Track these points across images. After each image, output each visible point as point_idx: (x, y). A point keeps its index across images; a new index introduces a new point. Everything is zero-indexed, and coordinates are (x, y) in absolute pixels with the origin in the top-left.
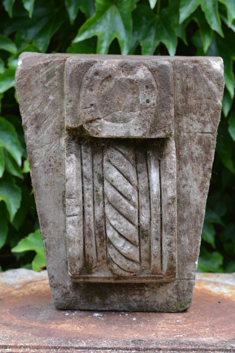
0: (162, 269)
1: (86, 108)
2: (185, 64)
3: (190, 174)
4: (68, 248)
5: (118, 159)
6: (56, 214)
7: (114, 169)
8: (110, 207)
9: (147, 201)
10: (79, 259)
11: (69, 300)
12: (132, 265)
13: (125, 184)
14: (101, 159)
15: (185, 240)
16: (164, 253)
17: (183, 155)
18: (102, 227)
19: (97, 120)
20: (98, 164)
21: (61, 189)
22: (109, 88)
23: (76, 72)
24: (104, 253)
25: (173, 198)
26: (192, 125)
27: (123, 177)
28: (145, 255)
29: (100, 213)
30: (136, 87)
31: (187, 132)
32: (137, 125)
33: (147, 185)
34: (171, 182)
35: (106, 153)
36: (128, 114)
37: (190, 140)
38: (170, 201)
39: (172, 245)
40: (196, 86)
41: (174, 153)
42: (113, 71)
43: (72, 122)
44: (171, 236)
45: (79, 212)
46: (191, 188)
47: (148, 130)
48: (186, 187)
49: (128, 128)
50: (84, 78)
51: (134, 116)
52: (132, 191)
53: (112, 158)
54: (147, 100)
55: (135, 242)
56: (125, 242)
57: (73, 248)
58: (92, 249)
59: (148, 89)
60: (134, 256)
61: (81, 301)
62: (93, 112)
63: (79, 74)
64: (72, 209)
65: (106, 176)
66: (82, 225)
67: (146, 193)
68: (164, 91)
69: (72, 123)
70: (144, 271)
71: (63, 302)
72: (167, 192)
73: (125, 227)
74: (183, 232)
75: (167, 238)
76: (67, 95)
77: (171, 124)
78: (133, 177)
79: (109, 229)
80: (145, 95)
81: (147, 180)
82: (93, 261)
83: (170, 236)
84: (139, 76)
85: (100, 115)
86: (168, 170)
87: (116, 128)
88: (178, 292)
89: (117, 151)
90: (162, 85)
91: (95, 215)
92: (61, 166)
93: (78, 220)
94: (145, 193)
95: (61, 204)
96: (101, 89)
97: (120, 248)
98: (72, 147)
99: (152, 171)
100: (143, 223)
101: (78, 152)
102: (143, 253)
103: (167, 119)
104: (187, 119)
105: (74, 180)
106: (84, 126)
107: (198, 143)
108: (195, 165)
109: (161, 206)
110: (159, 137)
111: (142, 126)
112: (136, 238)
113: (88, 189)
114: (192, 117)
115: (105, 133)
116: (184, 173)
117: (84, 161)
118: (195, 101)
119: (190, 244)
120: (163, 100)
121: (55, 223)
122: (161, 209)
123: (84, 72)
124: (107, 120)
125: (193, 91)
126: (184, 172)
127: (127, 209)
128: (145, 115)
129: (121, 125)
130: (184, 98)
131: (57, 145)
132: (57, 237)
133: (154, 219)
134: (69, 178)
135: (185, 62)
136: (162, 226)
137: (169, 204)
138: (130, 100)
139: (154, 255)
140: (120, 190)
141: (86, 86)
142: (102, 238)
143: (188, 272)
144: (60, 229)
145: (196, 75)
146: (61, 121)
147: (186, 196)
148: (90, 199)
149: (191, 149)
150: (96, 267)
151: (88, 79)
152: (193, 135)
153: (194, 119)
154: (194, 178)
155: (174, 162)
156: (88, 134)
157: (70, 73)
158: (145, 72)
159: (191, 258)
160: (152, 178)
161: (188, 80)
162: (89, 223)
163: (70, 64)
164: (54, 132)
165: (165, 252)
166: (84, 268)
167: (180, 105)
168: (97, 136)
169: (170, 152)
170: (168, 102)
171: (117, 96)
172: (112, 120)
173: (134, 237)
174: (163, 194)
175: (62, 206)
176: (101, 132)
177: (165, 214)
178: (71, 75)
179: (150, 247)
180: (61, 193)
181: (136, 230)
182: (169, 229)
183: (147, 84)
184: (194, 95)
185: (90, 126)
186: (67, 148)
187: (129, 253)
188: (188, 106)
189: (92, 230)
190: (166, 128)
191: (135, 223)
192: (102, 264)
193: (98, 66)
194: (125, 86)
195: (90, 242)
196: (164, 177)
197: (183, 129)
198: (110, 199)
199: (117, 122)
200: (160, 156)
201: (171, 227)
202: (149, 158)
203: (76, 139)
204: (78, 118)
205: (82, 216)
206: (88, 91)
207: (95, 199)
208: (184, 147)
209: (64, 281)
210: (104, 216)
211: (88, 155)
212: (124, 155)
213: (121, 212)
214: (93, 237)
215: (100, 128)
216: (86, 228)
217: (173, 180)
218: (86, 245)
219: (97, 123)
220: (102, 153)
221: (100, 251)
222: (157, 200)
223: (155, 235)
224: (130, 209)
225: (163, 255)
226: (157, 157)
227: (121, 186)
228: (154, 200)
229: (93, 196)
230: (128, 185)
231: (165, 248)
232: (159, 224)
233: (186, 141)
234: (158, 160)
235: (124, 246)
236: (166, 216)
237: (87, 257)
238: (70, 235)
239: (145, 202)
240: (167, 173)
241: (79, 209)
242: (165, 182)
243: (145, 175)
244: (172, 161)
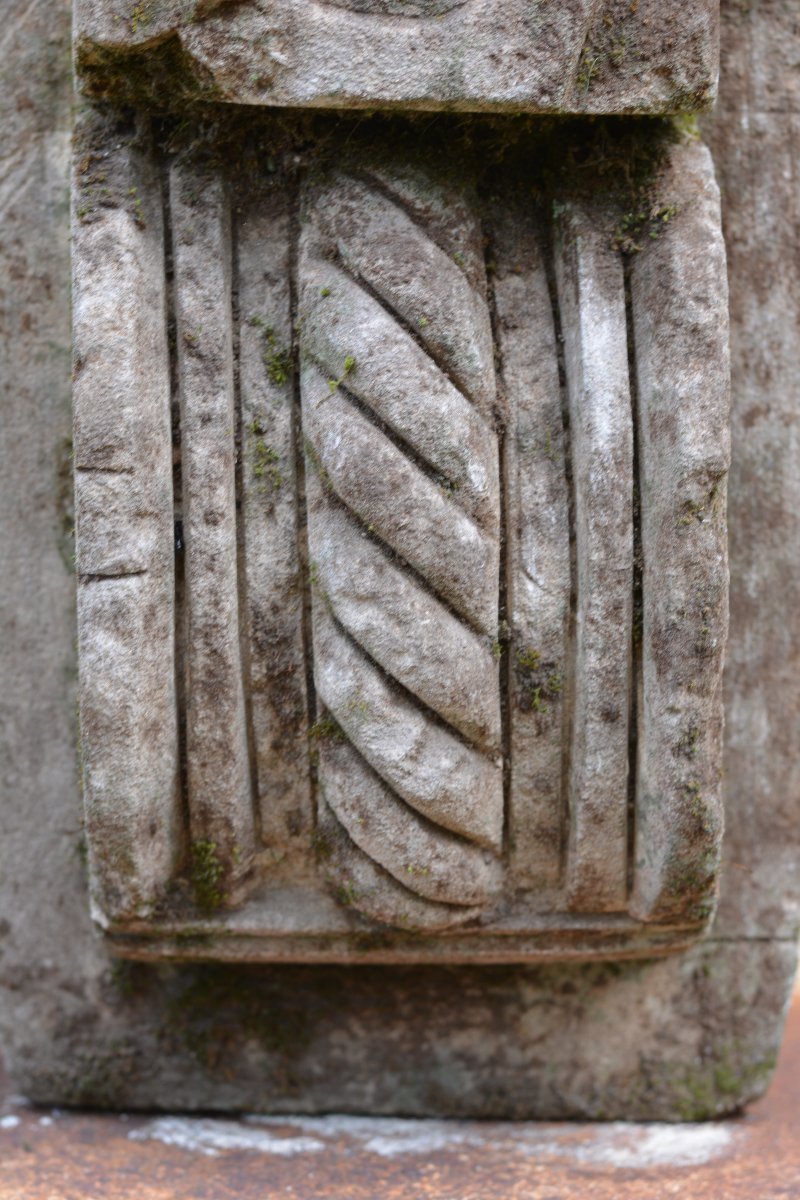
0: (630, 885)
3: (786, 347)
4: (89, 766)
5: (384, 240)
6: (22, 571)
7: (364, 300)
8: (339, 521)
9: (554, 493)
10: (153, 830)
11: (93, 1059)
12: (462, 866)
13: (426, 387)
14: (284, 248)
15: (749, 723)
16: (647, 797)
17: (751, 241)
18: (285, 641)
20: (266, 276)
21: (47, 430)
24: (299, 797)
25: (709, 473)
27: (414, 344)
28: (538, 808)
29: (278, 562)
31: (775, 105)
32: (503, 28)
33: (557, 399)
34: (698, 378)
35: (313, 207)
37: (790, 151)
38: (694, 492)
39: (697, 747)
41: (712, 216)
43: (112, 11)
44: (695, 697)
45: (155, 556)
46: (787, 425)
47: (572, 65)
48: (761, 425)
49: (454, 51)
52: (467, 429)
53: (348, 236)
55: (483, 731)
56: (424, 733)
57: (114, 768)
58: (226, 772)
60: (472, 815)
61: (162, 1061)
64: (112, 535)
65: (314, 344)
66: (172, 630)
67: (546, 445)
69: (114, 21)
70: (528, 897)
71: (63, 1067)
72: (674, 438)
73: (426, 644)
74: (738, 674)
75: (673, 710)
77: (703, 32)
78: (474, 349)
79: (331, 656)
81: (554, 367)
82: (231, 843)
83: (689, 699)
86: (682, 307)
87: (378, 51)
88: (705, 1012)
89: (379, 198)
91: (249, 570)
92: (50, 298)
93: (145, 601)
94: (542, 445)
95: (48, 516)
97: (397, 767)
98: (111, 171)
99: (587, 313)
100: (529, 623)
101: (147, 203)
102: (527, 799)
104: (772, 32)
105: (126, 363)
106: (183, 37)
109: (637, 521)
110: (632, 109)
111: (534, 36)
112: (487, 708)
113: (206, 420)
115: (315, 80)
116: (755, 345)
117: (183, 256)
119: (778, 744)
121: (12, 624)
122: (637, 540)
126: (751, 336)
127: (439, 534)
129: (410, 31)
131: (29, 173)
132: (25, 705)
133: (596, 599)
134: (96, 351)
136: (640, 640)
137: (688, 506)
139: (589, 807)
140: (400, 424)
142: (288, 709)
143: (763, 902)
144: (45, 655)
146: (54, 36)
147: (760, 472)
148: (219, 480)
149: (794, 207)
150: (249, 875)
155: (717, 260)
156: (206, 89)
159: (783, 823)
160: (586, 355)
162: (210, 622)
164: (11, 101)
165: (653, 793)
166: (181, 880)
168: (264, 100)
169: (688, 204)
173: (477, 702)
174: (647, 451)
175: (55, 528)
176: (289, 70)
179: (566, 762)
180: (48, 451)
181: (490, 660)
182: (684, 658)
185: (220, 39)
186: (85, 179)
187: (446, 798)
189: (230, 661)
190: (678, 58)
191: (482, 618)
192: (286, 857)
195: (218, 734)
196: (655, 350)
197: (749, 91)
198: (336, 475)
199: (386, 13)
200: (631, 227)
201: (699, 643)
202: (567, 242)
203: (139, 129)
205: (170, 577)
207: (246, 481)
208: (752, 194)
209: (67, 949)
210: (301, 581)
211: (209, 220)
212: (420, 219)
213: (401, 557)
214: (235, 703)
215: (282, 51)
216: (195, 650)
217: (709, 366)
218: (194, 749)
219: (261, 20)
220: (291, 213)
221: (272, 787)
222: (615, 486)
223: (597, 689)
224: (455, 537)
225: (642, 805)
226: (614, 233)
227: (407, 400)
228: (595, 487)
229: (234, 461)
230: (447, 393)
231: (656, 766)
232: (622, 629)
233: (764, 157)
234: (620, 249)
235: (420, 758)
236: (670, 582)
237: (197, 817)
238: (101, 690)
239: (544, 499)
240: (677, 324)
241: (154, 536)
242: (666, 380)
243: (543, 341)
244: (706, 256)
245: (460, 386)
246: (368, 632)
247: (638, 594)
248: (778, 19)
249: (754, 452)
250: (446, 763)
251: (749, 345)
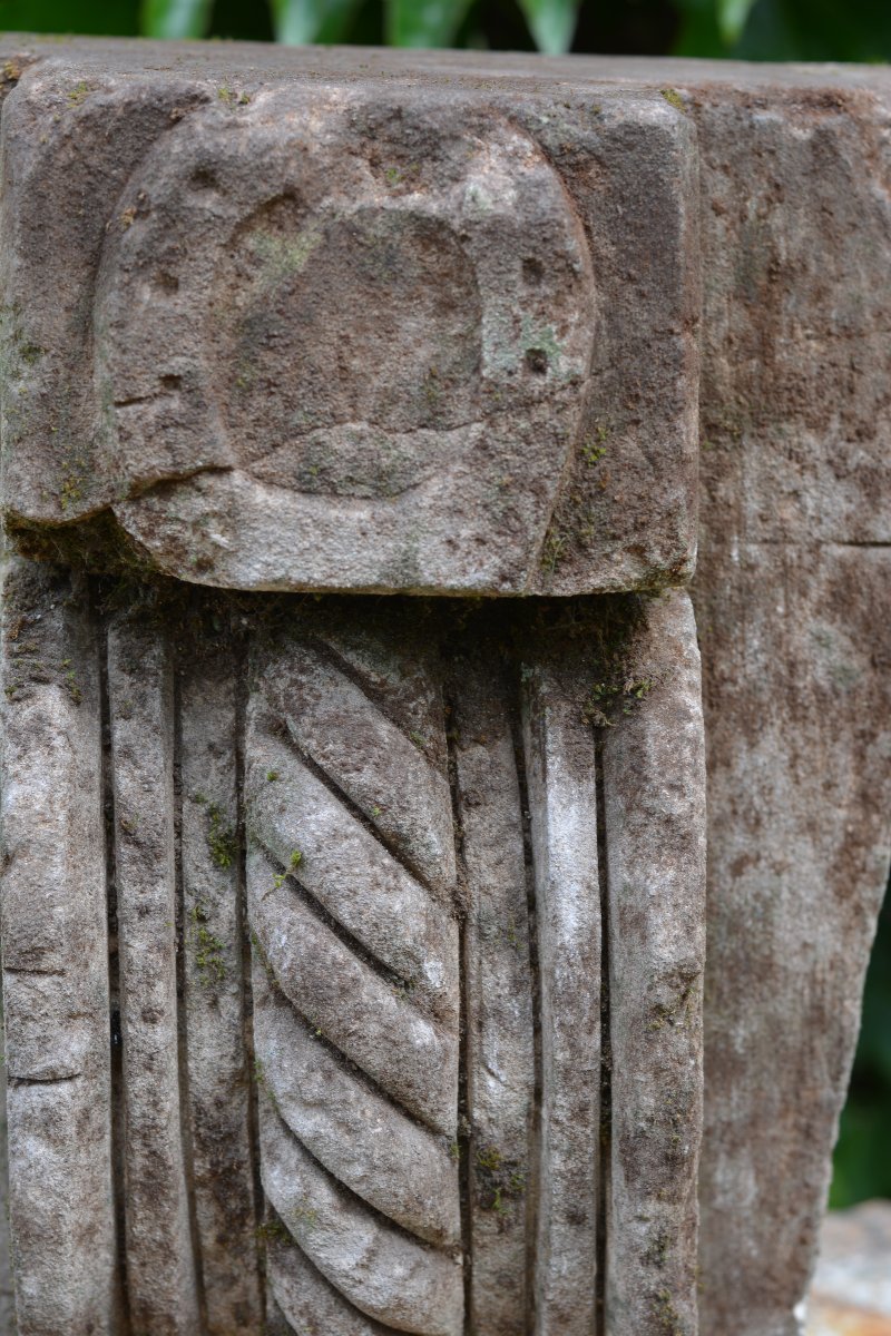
1: (131, 401)
2: (762, 117)
3: (778, 792)
5: (335, 721)
7: (314, 786)
8: (285, 1023)
9: (517, 984)
10: (89, 1330)
13: (378, 885)
14: (231, 716)
15: (735, 1183)
16: (616, 1299)
17: (740, 680)
19: (206, 481)
20: (211, 747)
22: (285, 271)
23: (70, 165)
24: (246, 1290)
25: (682, 976)
26: (796, 494)
27: (366, 836)
28: (501, 1303)
29: (222, 1057)
30: (461, 269)
31: (767, 536)
32: (460, 512)
33: (522, 882)
34: (671, 873)
35: (261, 676)
36: (406, 445)
37: (784, 584)
38: (665, 995)
39: (667, 1255)
40: (826, 257)
41: (691, 686)
42: (312, 162)
43: (40, 486)
44: (665, 1205)
45: (88, 1058)
46: (778, 873)
47: (536, 549)
48: (751, 874)
49: (408, 535)
50: (118, 208)
51: (445, 454)
52: (423, 925)
53: (298, 714)
54: (532, 351)
55: (440, 1234)
56: (376, 1239)
57: (46, 1276)
58: (167, 1271)
59: (538, 283)
60: (429, 1318)
62: (177, 425)
63: (90, 178)
64: (43, 1040)
65: (260, 830)
66: (108, 1129)
67: (510, 933)
68: (641, 295)
69: (41, 496)
72: (644, 937)
73: (377, 1153)
74: (724, 1133)
75: (642, 1219)
76: (12, 314)
77: (679, 507)
78: (432, 836)
79: (278, 1159)
80: (517, 320)
81: (519, 848)
83: (659, 1207)
84: (482, 195)
85: (226, 449)
86: (655, 795)
87: (325, 535)
89: (332, 671)
90: (631, 257)
91: (191, 1064)
93: (77, 1108)
94: (506, 933)
96: (232, 279)
97: (347, 1277)
98: (43, 638)
99: (554, 795)
100: (490, 1119)
101: (82, 670)
102: (489, 1294)
103: (659, 478)
104: (765, 457)
105: (57, 859)
106: (118, 514)
107: (828, 604)
108: (808, 740)
109: (606, 1017)
110: (603, 589)
111: (494, 519)
112: (446, 1212)
113: (144, 912)
114: (800, 445)
115: (258, 566)
116: (744, 790)
117: (121, 731)
118: (822, 348)
119: (766, 1205)
120: (636, 351)
122: (606, 1037)
123: (120, 163)
124: (269, 481)
125: (807, 286)
126: (740, 780)
127: (392, 1039)
128: (518, 452)
129: (361, 514)
130: (750, 327)
133: (561, 1100)
134: (24, 847)
135: (764, 106)
136: (609, 1138)
137: (659, 1009)
138: (422, 353)
139: (554, 1308)
140: (350, 924)
141: (132, 259)
142: (233, 1204)
145: (829, 186)
147: (749, 923)
148: (158, 976)
149: (788, 643)
151: (147, 213)
152: (800, 557)
153: (809, 459)
154: (799, 817)
155: (694, 742)
156: (143, 563)
157: (30, 169)
158: (522, 169)
159: (771, 1286)
160: (552, 842)
161: (777, 220)
162: (149, 1123)
163: (34, 109)
165: (622, 1297)
167: (727, 368)
168: (204, 580)
169: (664, 676)
170: (665, 364)
171: (332, 326)
172: (299, 478)
173: (433, 1208)
174: (617, 945)
176: (229, 554)
177: (631, 1071)
178: (34, 181)
179: (531, 1256)
181: (447, 1162)
182: (653, 1166)
183: (534, 249)
184: (817, 313)
185: (157, 519)
186: (16, 647)
187: (400, 1306)
188: (776, 378)
189: (170, 1163)
190: (651, 536)
191: (439, 1120)
193: (210, 127)
194: (390, 261)
195: (159, 1235)
196: (626, 838)
197: (740, 521)
198: (282, 976)
199: (335, 494)
200: (604, 699)
201: (670, 1151)
202: (536, 711)
203: (74, 587)
204: (79, 466)
205: (106, 1075)
206: (146, 294)
207: (188, 970)
208: (743, 631)
210: (246, 1076)
211: (149, 689)
212: (374, 694)
213: (351, 1061)
214: (176, 1202)
215: (223, 535)
216: (132, 1151)
217: (683, 860)
218: (133, 1249)
219: (201, 501)
220: (238, 677)
221: (218, 1279)
222: (581, 983)
223: (561, 1191)
224: (408, 1042)
225: (611, 1306)
226: (585, 705)
227: (358, 899)
228: (560, 984)
229: (174, 951)
230: (401, 890)
231: (625, 1271)
232: (588, 1131)
233: (755, 592)
234: (592, 722)
235: (372, 1266)
236: (639, 1088)
237: (137, 1313)
238: (31, 1198)
239: (506, 991)
240: (649, 813)
241: (87, 1038)
242: (637, 872)
243: (508, 819)
244: (682, 737)
245: (416, 875)
246: (316, 1139)
247: (606, 1094)
248: (772, 444)
249: (742, 902)
250: (399, 1271)
251: (738, 791)
